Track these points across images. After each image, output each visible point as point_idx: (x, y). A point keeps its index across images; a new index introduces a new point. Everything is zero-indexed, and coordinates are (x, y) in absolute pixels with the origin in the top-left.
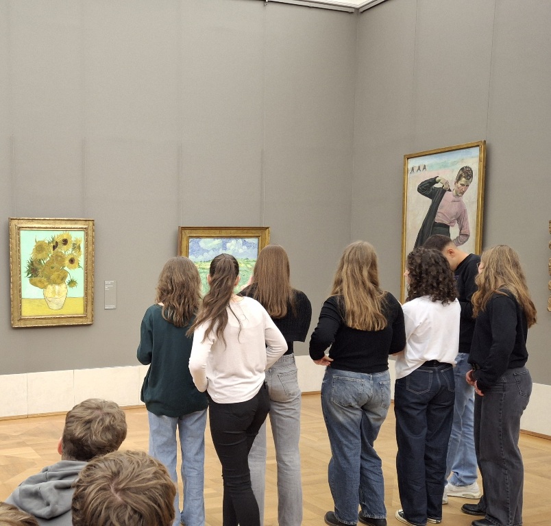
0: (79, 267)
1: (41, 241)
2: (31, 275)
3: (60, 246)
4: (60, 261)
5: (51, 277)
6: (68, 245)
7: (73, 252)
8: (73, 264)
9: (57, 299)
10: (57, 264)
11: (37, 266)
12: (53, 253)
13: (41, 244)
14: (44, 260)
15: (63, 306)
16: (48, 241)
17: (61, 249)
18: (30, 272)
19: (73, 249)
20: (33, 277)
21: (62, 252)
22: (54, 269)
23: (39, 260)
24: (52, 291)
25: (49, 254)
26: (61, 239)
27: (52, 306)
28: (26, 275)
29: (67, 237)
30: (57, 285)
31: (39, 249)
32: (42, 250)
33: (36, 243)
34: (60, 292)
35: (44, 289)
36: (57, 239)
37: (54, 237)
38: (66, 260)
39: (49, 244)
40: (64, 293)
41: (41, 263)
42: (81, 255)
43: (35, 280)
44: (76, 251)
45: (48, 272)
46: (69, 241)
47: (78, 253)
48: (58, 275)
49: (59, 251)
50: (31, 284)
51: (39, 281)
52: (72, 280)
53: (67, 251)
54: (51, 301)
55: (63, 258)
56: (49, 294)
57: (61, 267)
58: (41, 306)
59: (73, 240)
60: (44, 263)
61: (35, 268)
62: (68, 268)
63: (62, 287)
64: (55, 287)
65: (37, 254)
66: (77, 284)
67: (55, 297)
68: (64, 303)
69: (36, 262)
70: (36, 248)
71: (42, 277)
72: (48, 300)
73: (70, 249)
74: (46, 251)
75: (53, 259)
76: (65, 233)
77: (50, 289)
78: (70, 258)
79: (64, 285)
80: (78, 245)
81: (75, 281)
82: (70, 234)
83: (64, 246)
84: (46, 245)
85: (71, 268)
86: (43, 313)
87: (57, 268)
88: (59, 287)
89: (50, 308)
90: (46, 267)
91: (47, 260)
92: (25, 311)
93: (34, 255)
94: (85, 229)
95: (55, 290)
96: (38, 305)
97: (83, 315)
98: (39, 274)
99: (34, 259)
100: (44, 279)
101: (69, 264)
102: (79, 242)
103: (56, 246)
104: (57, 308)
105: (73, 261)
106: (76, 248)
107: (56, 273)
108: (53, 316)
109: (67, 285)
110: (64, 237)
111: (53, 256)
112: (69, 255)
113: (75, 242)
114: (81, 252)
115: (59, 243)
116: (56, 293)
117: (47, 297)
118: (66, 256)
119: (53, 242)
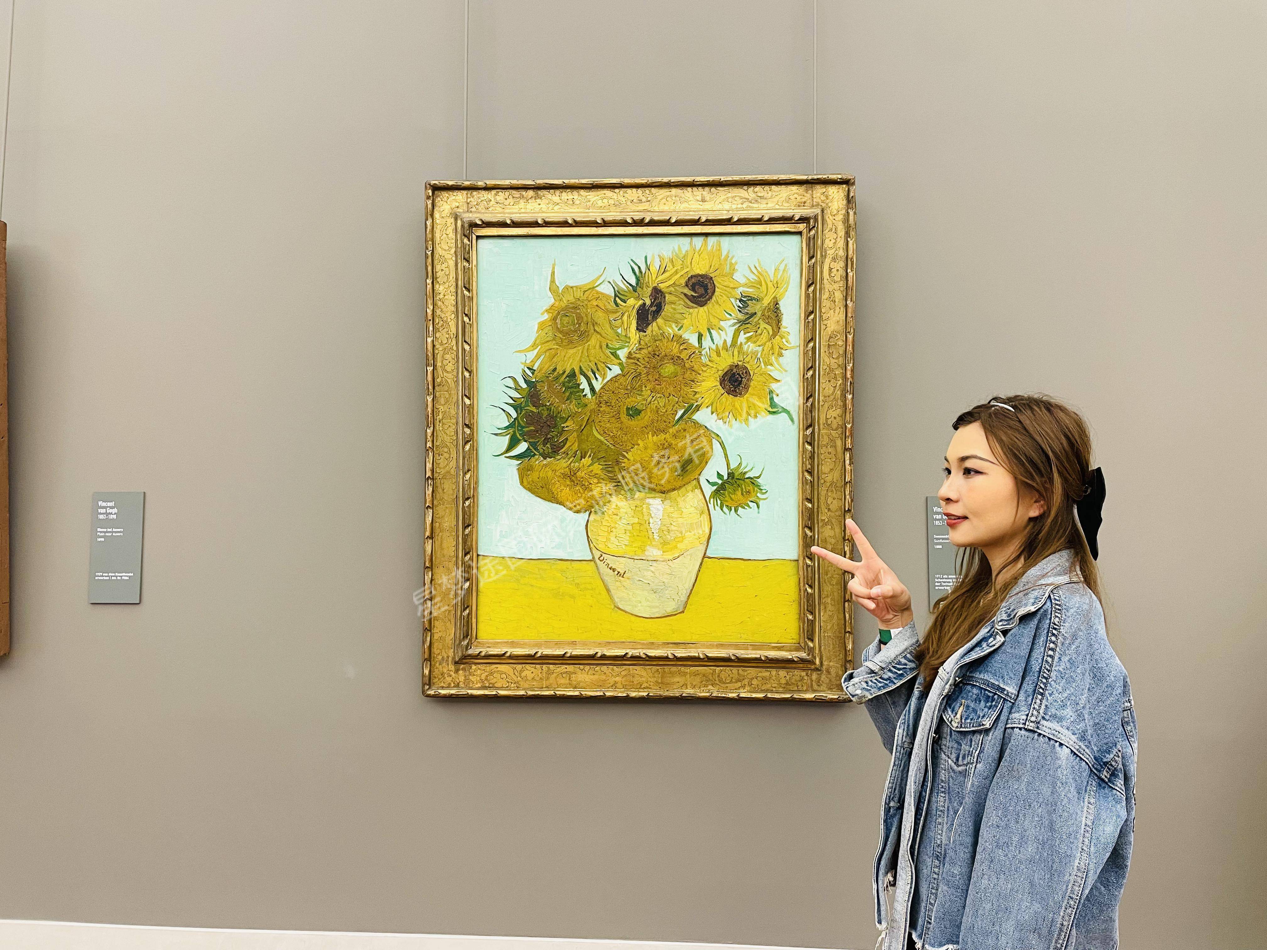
0: (774, 409)
1: (576, 287)
2: (528, 449)
3: (672, 308)
4: (672, 379)
5: (626, 458)
6: (713, 303)
7: (742, 338)
8: (741, 394)
9: (654, 564)
10: (659, 395)
11: (559, 406)
12: (637, 345)
13: (579, 302)
14: (593, 375)
15: (686, 602)
16: (614, 286)
17: (676, 322)
18: (521, 430)
19: (741, 322)
20: (537, 457)
21: (686, 336)
22: (639, 417)
23: (567, 377)
24: (630, 527)
25: (619, 349)
26: (679, 275)
27: (631, 597)
28: (504, 448)
29: (712, 267)
30: (657, 495)
31: (570, 326)
32: (582, 330)
33: (555, 297)
34: (669, 531)
35: (588, 513)
36: (660, 278)
37: (643, 269)
38: (705, 374)
39: (617, 299)
40: (691, 539)
41: (578, 390)
42: (783, 352)
43: (547, 469)
44: (759, 331)
45: (612, 434)
46: (720, 283)
47: (769, 344)
48: (661, 447)
49: (669, 334)
50: (524, 487)
51: (564, 476)
52: (736, 474)
53: (708, 334)
54: (624, 574)
55: (687, 365)
56: (613, 539)
57: (676, 411)
58: (573, 597)
59: (743, 281)
60: (593, 391)
61: (545, 413)
62: (712, 413)
63: (681, 504)
64: (644, 506)
65: (555, 347)
66: (764, 491)
67: (646, 553)
68: (694, 585)
69: (554, 385)
70: (554, 319)
71: (583, 457)
72: (609, 566)
73: (727, 324)
74: (604, 335)
75: (638, 371)
76: (698, 249)
77: (618, 513)
78: (725, 368)
79: (690, 495)
80: (766, 301)
81: (753, 481)
82: (724, 254)
83: (696, 308)
84: (605, 306)
85: (731, 413)
86: (580, 631)
87: (657, 415)
88: (666, 507)
89: (621, 607)
90: (601, 409)
91: (608, 378)
92: (491, 620)
93: (545, 352)
94: (805, 224)
95: (647, 522)
96: (559, 592)
97: (795, 653)
98: (565, 441)
99: (541, 370)
100: (589, 466)
101: (719, 395)
102: (772, 290)
103: (654, 312)
104: (657, 610)
105: (741, 381)
106: (754, 320)
107: (652, 439)
108: (635, 649)
109: (708, 500)
110: (693, 266)
111: (638, 356)
112: (718, 354)
113: (751, 290)
114: (782, 339)
115: (667, 295)
116: (650, 533)
117: (604, 555)
118: (702, 358)
119: (638, 289)
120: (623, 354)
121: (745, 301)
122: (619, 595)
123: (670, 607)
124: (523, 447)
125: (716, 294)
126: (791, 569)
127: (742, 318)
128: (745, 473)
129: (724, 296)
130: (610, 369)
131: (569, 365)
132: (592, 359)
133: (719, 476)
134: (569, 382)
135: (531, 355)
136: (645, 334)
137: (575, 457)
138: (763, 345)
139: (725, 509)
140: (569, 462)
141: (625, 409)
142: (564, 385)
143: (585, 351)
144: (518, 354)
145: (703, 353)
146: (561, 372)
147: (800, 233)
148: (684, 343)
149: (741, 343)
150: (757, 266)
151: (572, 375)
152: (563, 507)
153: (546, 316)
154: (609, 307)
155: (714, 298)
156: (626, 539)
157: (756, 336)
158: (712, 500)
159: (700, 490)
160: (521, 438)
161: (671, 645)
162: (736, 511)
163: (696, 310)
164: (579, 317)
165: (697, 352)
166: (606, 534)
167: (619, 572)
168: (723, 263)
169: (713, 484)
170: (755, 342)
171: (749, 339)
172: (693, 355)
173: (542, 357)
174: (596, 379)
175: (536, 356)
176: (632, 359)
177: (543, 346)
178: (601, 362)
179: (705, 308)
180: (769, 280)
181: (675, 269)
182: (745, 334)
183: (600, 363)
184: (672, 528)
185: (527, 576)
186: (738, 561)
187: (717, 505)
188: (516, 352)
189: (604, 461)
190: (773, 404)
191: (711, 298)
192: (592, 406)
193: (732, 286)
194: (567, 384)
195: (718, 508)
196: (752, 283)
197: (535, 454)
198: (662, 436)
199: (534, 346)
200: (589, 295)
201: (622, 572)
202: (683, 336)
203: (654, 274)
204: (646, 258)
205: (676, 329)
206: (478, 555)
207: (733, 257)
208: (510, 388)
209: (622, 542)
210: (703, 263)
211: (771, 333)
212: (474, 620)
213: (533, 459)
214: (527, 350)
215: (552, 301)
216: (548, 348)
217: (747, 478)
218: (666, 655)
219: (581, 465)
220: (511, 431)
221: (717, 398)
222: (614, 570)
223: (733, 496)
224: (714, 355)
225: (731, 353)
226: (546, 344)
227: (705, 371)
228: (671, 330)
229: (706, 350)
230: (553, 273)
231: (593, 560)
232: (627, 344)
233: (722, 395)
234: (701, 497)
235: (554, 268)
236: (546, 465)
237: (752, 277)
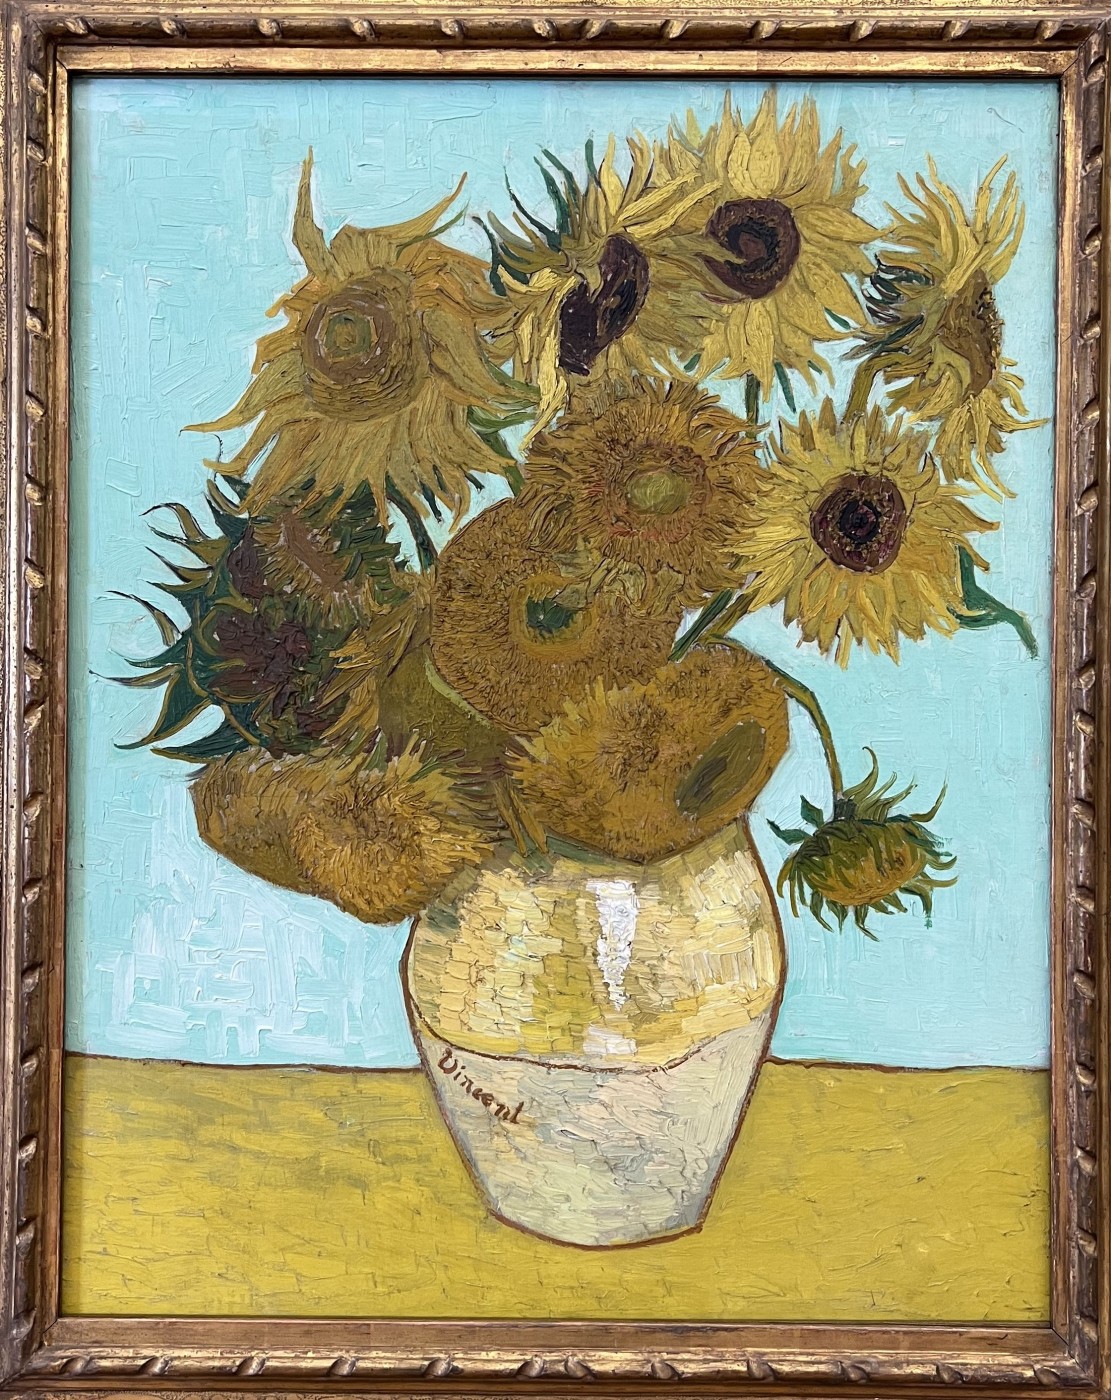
0: (976, 610)
1: (376, 232)
2: (226, 725)
3: (668, 302)
4: (668, 518)
5: (527, 754)
6: (792, 287)
7: (880, 393)
8: (874, 563)
9: (612, 1081)
10: (626, 566)
11: (322, 596)
12: (560, 414)
13: (384, 281)
14: (427, 504)
15: (708, 1200)
16: (492, 231)
17: (681, 345)
18: (203, 669)
19: (877, 344)
20: (252, 750)
21: (710, 385)
22: (567, 633)
23: (347, 506)
24: (535, 968)
25: (506, 423)
26: (688, 202)
27: (538, 1182)
28: (151, 726)
29: (790, 178)
30: (620, 868)
31: (357, 351)
32: (393, 363)
33: (313, 264)
34: (655, 980)
35: (407, 924)
36: (632, 209)
37: (581, 181)
38: (767, 503)
39: (501, 270)
40: (722, 1003)
41: (380, 547)
42: (1004, 436)
43: (284, 788)
44: (932, 375)
45: (482, 683)
46: (812, 227)
47: (960, 413)
48: (632, 723)
49: (660, 380)
50: (212, 844)
51: (338, 808)
52: (861, 807)
53: (776, 381)
54: (519, 1110)
55: (712, 475)
56: (483, 1002)
57: (680, 616)
58: (359, 1183)
59: (882, 220)
60: (425, 550)
61: (280, 617)
62: (788, 620)
63: (693, 895)
64: (581, 902)
65: (312, 414)
66: (945, 859)
67: (587, 1047)
68: (731, 1148)
69: (309, 531)
70: (307, 329)
71: (395, 749)
72: (473, 1089)
73: (834, 352)
74: (459, 381)
75: (564, 491)
76: (746, 123)
77: (502, 924)
78: (828, 484)
79: (721, 868)
80: (955, 282)
81: (912, 830)
82: (827, 137)
83: (740, 301)
84: (463, 291)
85: (845, 622)
86: (380, 1289)
87: (619, 626)
88: (648, 904)
89: (507, 1213)
90: (453, 607)
91: (474, 512)
92: (105, 1252)
93: (280, 429)
94: (1073, 52)
95: (589, 953)
96: (318, 1169)
97: (1039, 1356)
98: (339, 704)
99: (265, 486)
100: (412, 780)
101: (808, 567)
102: (969, 249)
103: (613, 313)
104: (618, 1223)
105: (876, 525)
106: (917, 339)
107: (606, 698)
108: (551, 1348)
109: (774, 884)
110: (731, 175)
111: (563, 445)
112: (808, 442)
113: (907, 250)
114: (1000, 397)
115: (652, 261)
116: (598, 984)
117: (456, 1053)
118: (759, 453)
119: (567, 243)
120: (517, 439)
121: (891, 280)
122: (502, 1173)
123: (659, 1212)
124: (209, 720)
125: (802, 259)
126: (1025, 1099)
127: (880, 332)
128: (889, 803)
129: (824, 265)
130: (480, 486)
131: (352, 471)
132: (425, 453)
133: (810, 812)
134: (354, 521)
135: (237, 439)
136: (584, 379)
137: (369, 751)
138: (944, 416)
139: (826, 912)
140: (352, 767)
141: (524, 608)
142: (336, 534)
143: (403, 428)
144: (197, 435)
145: (761, 437)
146: (330, 493)
147: (1056, 79)
148: (702, 408)
149: (877, 410)
150: (925, 175)
151: (364, 502)
152: (330, 904)
153: (282, 321)
154: (477, 295)
155: (795, 273)
156: (523, 1004)
157: (922, 388)
158: (786, 884)
159: (748, 854)
160: (204, 694)
161: (662, 1335)
162: (860, 918)
163: (741, 307)
164: (385, 328)
165: (742, 434)
166: (464, 987)
167: (502, 1107)
168: (822, 165)
169: (789, 836)
170: (917, 407)
171: (899, 397)
172: (730, 446)
173: (271, 446)
174: (437, 513)
175: (250, 443)
176: (545, 454)
177: (272, 411)
178: (451, 462)
179: (769, 301)
180: (961, 219)
181: (678, 181)
182: (888, 381)
183: (449, 467)
184: (666, 969)
185: (220, 1120)
186: (865, 1073)
187: (803, 901)
188: (188, 428)
189: (460, 765)
190: (974, 595)
191: (785, 272)
192: (424, 597)
193: (848, 234)
194: (345, 529)
195: (804, 911)
196: (910, 225)
197: (246, 740)
198: (638, 689)
199: (245, 411)
200: (416, 257)
201: (511, 1106)
202: (700, 387)
203: (615, 196)
204: (589, 146)
205: (681, 366)
206: (66, 1055)
207: (854, 146)
208: (172, 538)
209: (513, 1013)
210: (762, 163)
211: (967, 379)
212: (53, 1259)
213: (241, 758)
214: (224, 424)
215: (303, 272)
216: (286, 417)
217: (893, 819)
218: (648, 1369)
219: (390, 775)
220: (172, 671)
221: (802, 575)
222: (487, 1099)
223: (850, 874)
224: (794, 446)
225: (844, 437)
226: (283, 406)
227: (766, 494)
228: (667, 366)
229: (770, 429)
230: (304, 192)
231: (423, 1068)
232: (529, 410)
233: (818, 566)
234: (753, 873)
235: (306, 174)
236: (280, 777)
237: (908, 209)
